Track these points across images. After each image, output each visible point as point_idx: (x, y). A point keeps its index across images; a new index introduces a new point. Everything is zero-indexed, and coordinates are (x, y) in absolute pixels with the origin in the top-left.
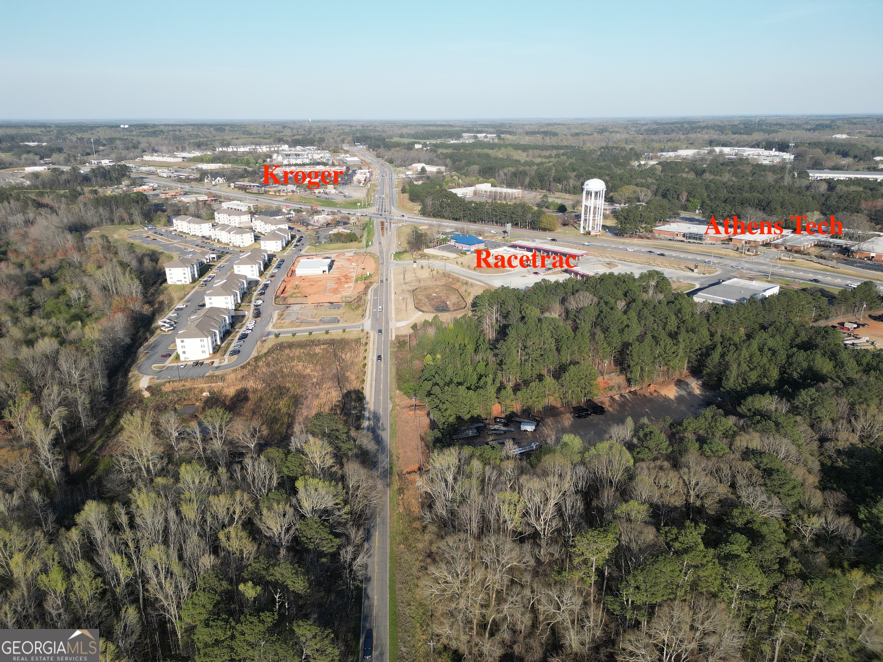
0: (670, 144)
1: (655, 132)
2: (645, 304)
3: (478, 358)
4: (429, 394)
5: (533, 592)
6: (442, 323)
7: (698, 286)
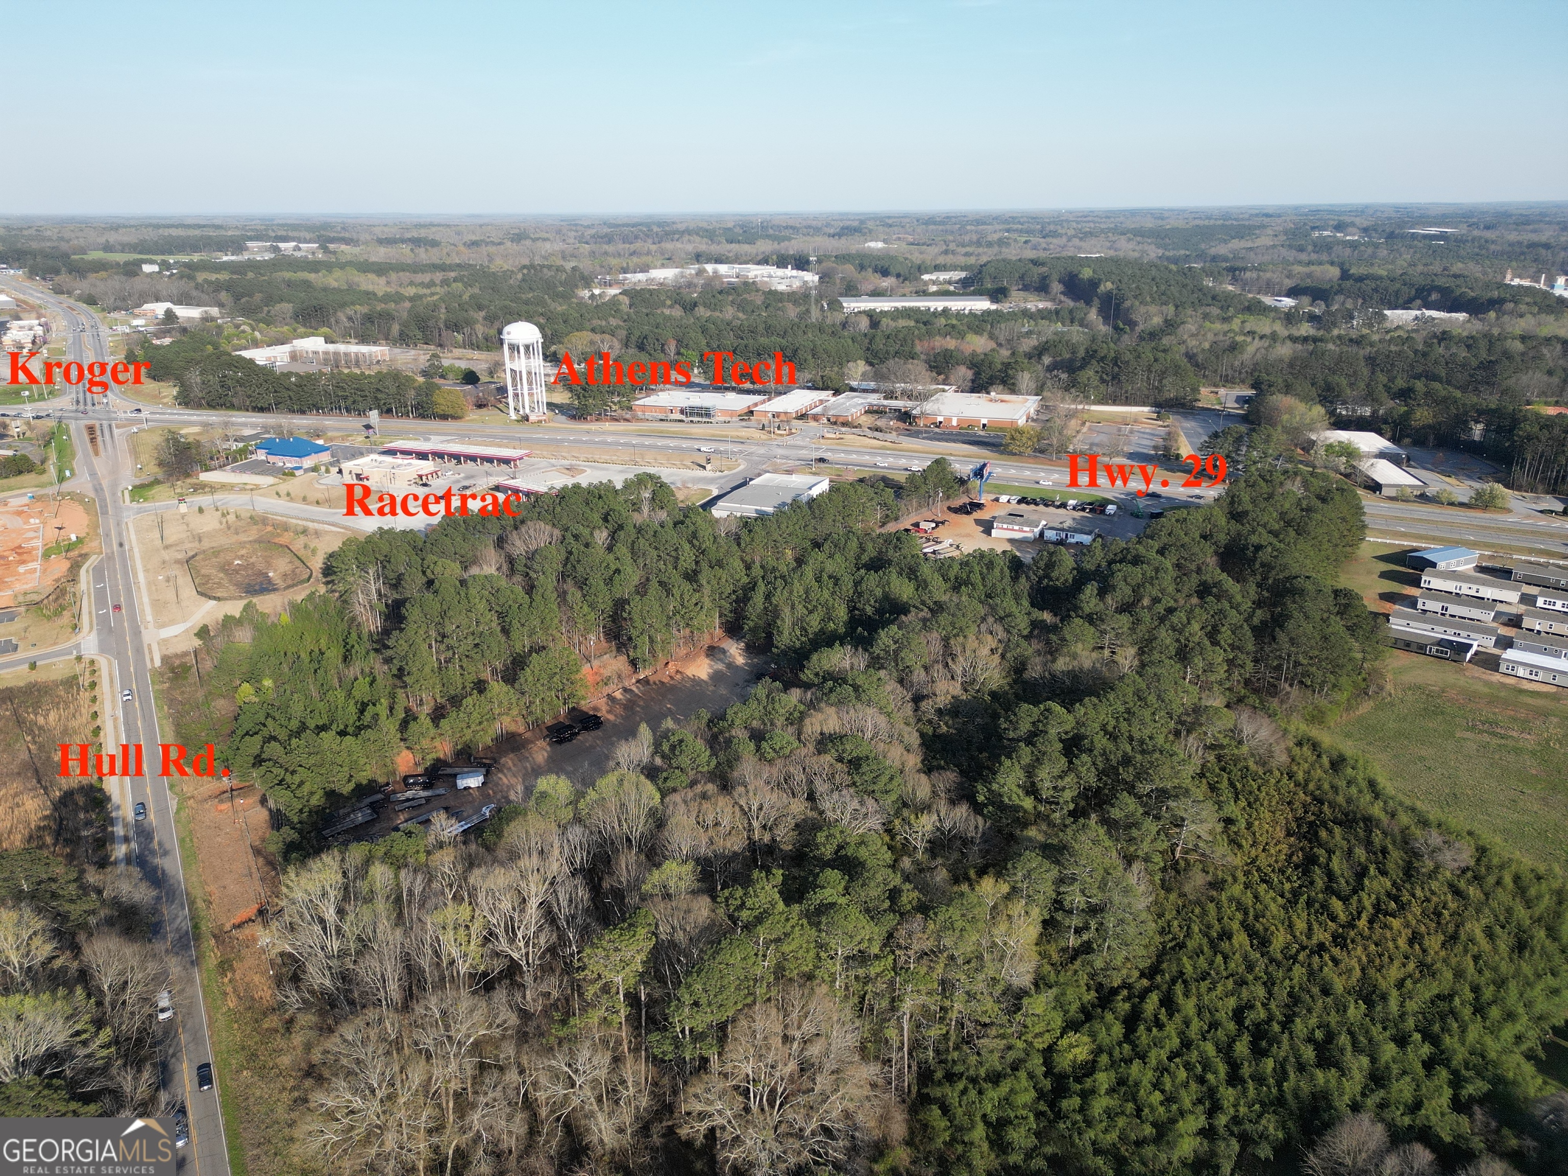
0: (635, 259)
1: (609, 239)
2: (640, 530)
3: (354, 670)
4: (259, 761)
5: (522, 1072)
6: (264, 616)
7: (715, 493)
